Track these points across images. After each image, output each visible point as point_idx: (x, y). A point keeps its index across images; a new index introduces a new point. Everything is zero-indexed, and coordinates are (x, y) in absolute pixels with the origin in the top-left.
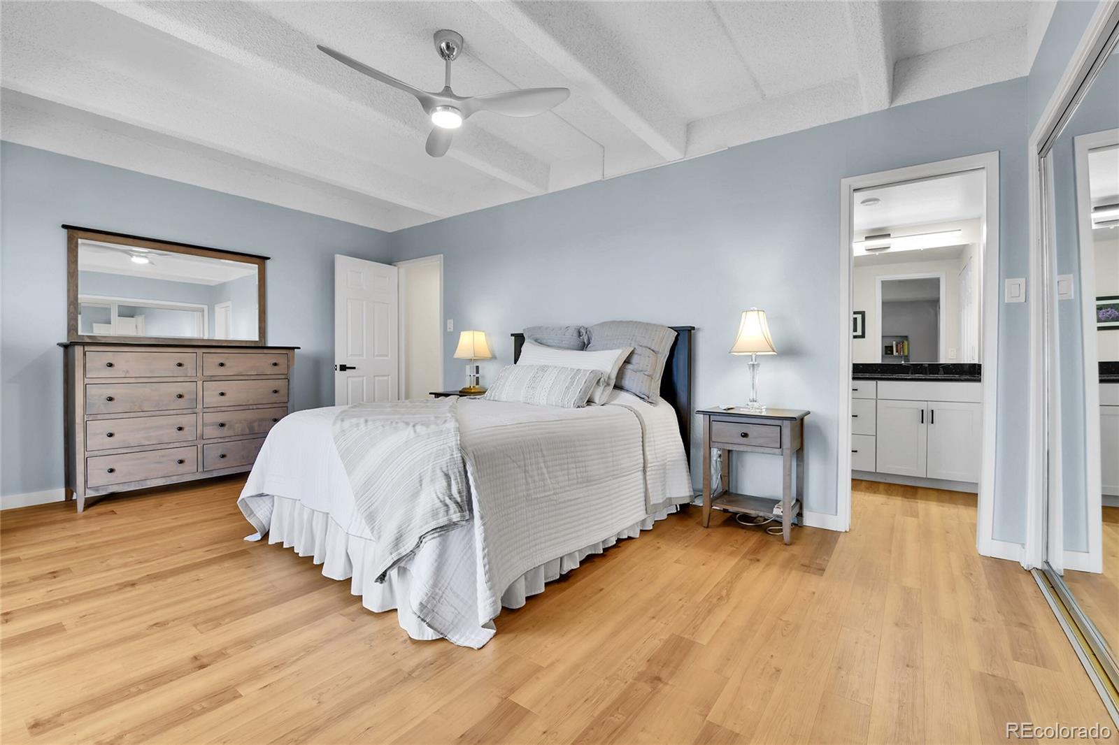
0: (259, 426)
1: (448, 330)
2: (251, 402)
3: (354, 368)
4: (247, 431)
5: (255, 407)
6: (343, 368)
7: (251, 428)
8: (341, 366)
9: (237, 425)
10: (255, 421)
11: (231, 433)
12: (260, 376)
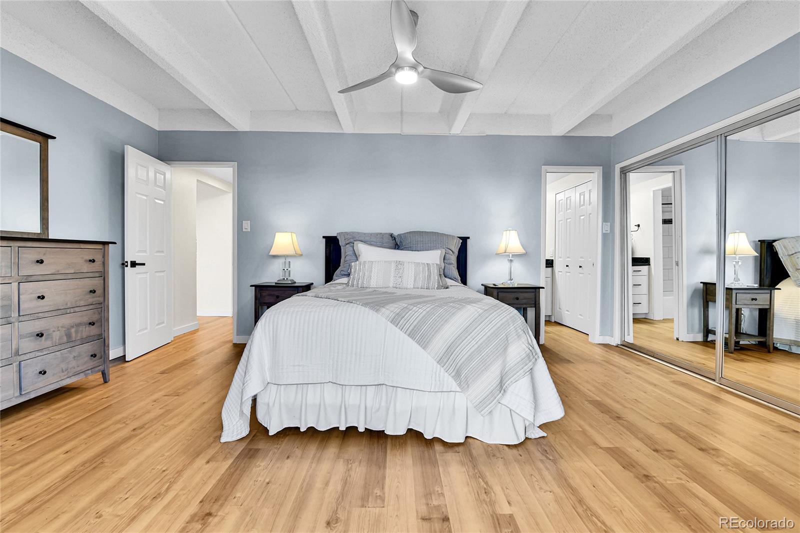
0: (77, 332)
1: (244, 230)
2: (69, 305)
3: (144, 264)
4: (65, 339)
5: (72, 310)
6: (134, 264)
7: (69, 335)
8: (131, 262)
9: (54, 333)
10: (73, 327)
11: (48, 343)
12: (77, 275)
